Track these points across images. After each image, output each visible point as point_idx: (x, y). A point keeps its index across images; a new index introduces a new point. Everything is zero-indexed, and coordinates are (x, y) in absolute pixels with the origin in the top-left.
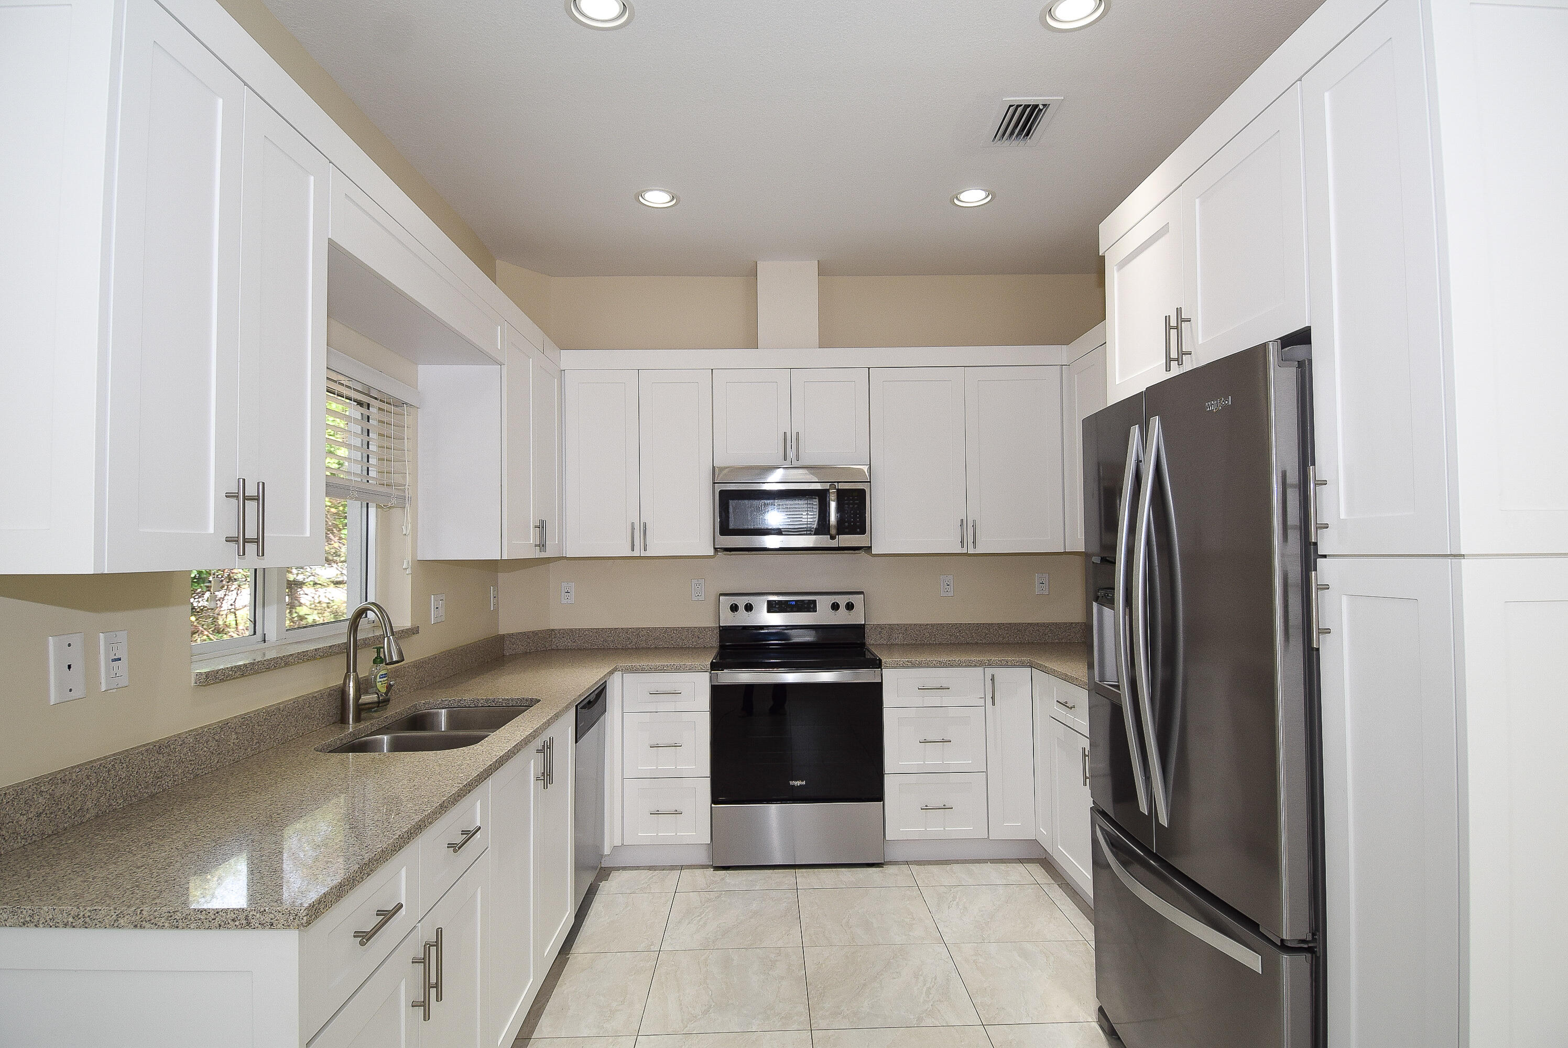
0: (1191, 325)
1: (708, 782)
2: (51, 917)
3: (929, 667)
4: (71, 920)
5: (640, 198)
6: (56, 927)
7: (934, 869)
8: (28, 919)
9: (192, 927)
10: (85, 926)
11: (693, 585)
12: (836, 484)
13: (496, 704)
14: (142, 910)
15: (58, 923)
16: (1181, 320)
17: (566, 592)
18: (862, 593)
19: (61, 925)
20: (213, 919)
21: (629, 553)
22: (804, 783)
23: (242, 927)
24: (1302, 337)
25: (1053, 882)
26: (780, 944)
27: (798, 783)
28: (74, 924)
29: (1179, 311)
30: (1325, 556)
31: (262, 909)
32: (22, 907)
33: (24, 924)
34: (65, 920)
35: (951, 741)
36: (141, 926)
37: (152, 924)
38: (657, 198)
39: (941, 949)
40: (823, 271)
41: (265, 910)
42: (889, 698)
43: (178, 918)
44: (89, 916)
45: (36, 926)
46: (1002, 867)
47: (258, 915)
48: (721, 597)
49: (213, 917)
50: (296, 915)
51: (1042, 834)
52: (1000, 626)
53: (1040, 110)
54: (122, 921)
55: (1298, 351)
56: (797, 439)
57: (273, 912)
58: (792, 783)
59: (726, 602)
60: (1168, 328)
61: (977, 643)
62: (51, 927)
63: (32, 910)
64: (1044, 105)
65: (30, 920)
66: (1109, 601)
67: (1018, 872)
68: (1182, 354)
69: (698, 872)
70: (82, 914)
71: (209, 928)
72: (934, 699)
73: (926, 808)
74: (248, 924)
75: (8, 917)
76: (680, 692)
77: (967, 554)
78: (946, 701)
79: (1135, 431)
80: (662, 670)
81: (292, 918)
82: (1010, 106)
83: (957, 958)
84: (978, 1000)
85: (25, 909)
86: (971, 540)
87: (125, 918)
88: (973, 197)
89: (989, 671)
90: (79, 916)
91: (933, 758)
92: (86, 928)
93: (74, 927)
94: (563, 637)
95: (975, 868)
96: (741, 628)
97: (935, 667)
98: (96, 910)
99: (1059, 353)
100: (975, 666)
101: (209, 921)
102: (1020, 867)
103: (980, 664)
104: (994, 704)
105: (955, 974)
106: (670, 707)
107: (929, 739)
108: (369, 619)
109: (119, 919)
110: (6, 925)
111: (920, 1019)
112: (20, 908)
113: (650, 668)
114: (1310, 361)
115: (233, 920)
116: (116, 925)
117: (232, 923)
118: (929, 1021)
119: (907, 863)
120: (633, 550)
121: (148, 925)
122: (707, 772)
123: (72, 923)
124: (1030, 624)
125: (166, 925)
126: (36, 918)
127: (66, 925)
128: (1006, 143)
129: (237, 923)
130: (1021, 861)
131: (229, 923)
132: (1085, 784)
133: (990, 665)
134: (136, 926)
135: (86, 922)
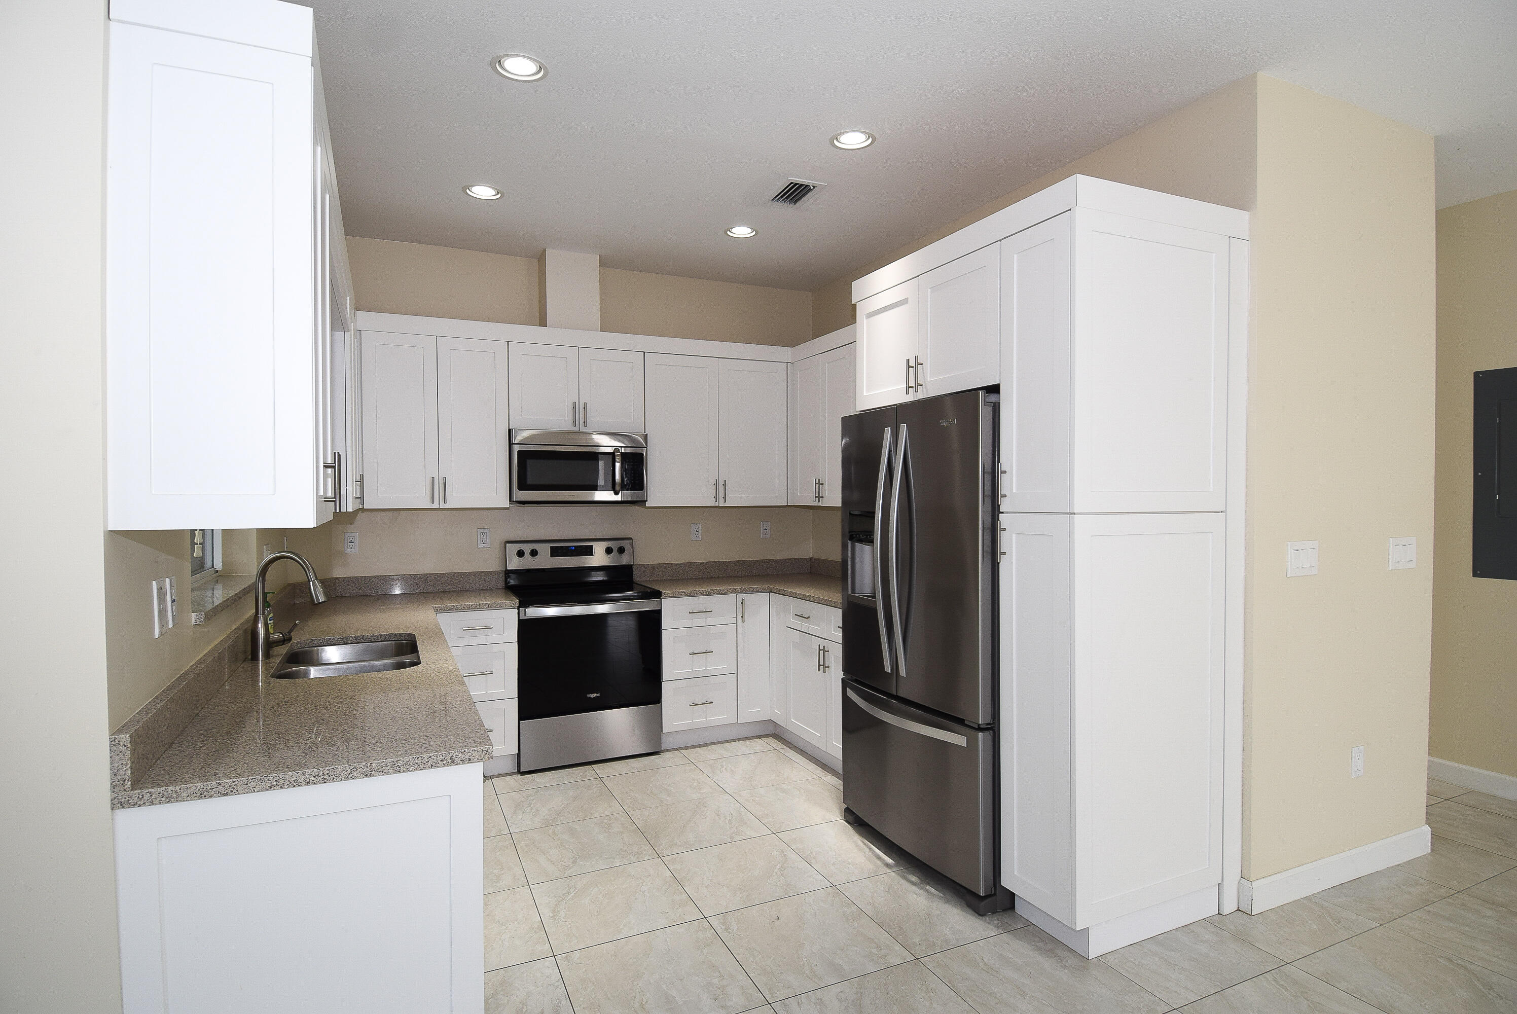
0: (923, 367)
1: (515, 702)
2: (295, 779)
3: (697, 595)
4: (312, 778)
5: (467, 190)
6: (299, 786)
7: (700, 750)
8: (274, 784)
9: (411, 770)
10: (324, 781)
11: (479, 534)
12: (620, 448)
13: (365, 640)
14: (372, 763)
15: (301, 782)
16: (918, 364)
17: (350, 542)
18: (631, 539)
19: (303, 784)
20: (427, 762)
21: (428, 505)
22: (599, 695)
23: (448, 765)
24: (994, 389)
25: (785, 747)
26: (607, 813)
27: (594, 695)
28: (314, 782)
29: (916, 358)
30: (1002, 513)
31: (463, 751)
32: (269, 775)
33: (271, 788)
34: (307, 780)
35: (712, 652)
36: (370, 775)
37: (380, 772)
38: (483, 192)
39: (727, 796)
40: (602, 264)
41: (465, 751)
42: (666, 622)
43: (400, 765)
44: (327, 774)
45: (281, 787)
46: (748, 742)
47: (460, 755)
48: (507, 545)
49: (427, 761)
50: (487, 751)
51: (777, 714)
52: (735, 563)
53: (811, 190)
54: (355, 773)
55: (993, 398)
56: (585, 408)
57: (470, 751)
58: (588, 696)
59: (513, 549)
60: (909, 367)
61: (718, 577)
62: (294, 786)
63: (278, 776)
64: (814, 187)
65: (276, 784)
66: (868, 539)
67: (759, 744)
68: (918, 385)
69: (508, 778)
70: (322, 773)
71: (424, 769)
72: (699, 621)
73: (693, 705)
74: (453, 762)
75: (257, 785)
76: (491, 627)
77: (718, 507)
78: (710, 621)
79: (888, 431)
80: (474, 608)
81: (484, 754)
82: (792, 183)
83: (741, 801)
84: (765, 821)
85: (272, 776)
86: (722, 495)
87: (358, 771)
88: (742, 232)
89: (741, 597)
90: (319, 775)
91: (699, 666)
92: (325, 782)
93: (315, 783)
94: (348, 585)
95: (728, 745)
96: (525, 571)
97: (702, 595)
98: (333, 768)
99: (785, 353)
100: (731, 593)
101: (424, 764)
102: (759, 741)
103: (735, 592)
104: (743, 622)
105: (742, 809)
106: (482, 641)
107: (696, 652)
108: (215, 568)
109: (353, 772)
110: (254, 791)
111: (732, 838)
112: (267, 776)
113: (464, 608)
114: (999, 403)
115: (442, 761)
116: (350, 777)
117: (440, 763)
118: (738, 838)
119: (677, 749)
120: (433, 503)
121: (376, 773)
122: (515, 694)
123: (313, 780)
124: (757, 561)
125: (391, 771)
126: (282, 781)
127: (308, 783)
128: (780, 204)
129: (445, 762)
130: (759, 737)
131: (438, 763)
132: (819, 670)
133: (742, 592)
134: (366, 775)
135: (325, 779)
